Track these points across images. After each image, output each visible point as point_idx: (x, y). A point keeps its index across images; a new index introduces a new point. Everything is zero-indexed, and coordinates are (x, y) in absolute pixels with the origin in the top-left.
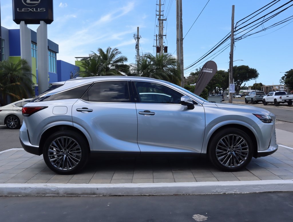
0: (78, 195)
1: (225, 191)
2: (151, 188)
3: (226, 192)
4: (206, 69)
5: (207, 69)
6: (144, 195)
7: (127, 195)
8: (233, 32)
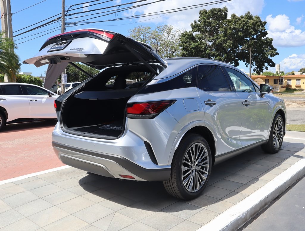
8: (64, 15)
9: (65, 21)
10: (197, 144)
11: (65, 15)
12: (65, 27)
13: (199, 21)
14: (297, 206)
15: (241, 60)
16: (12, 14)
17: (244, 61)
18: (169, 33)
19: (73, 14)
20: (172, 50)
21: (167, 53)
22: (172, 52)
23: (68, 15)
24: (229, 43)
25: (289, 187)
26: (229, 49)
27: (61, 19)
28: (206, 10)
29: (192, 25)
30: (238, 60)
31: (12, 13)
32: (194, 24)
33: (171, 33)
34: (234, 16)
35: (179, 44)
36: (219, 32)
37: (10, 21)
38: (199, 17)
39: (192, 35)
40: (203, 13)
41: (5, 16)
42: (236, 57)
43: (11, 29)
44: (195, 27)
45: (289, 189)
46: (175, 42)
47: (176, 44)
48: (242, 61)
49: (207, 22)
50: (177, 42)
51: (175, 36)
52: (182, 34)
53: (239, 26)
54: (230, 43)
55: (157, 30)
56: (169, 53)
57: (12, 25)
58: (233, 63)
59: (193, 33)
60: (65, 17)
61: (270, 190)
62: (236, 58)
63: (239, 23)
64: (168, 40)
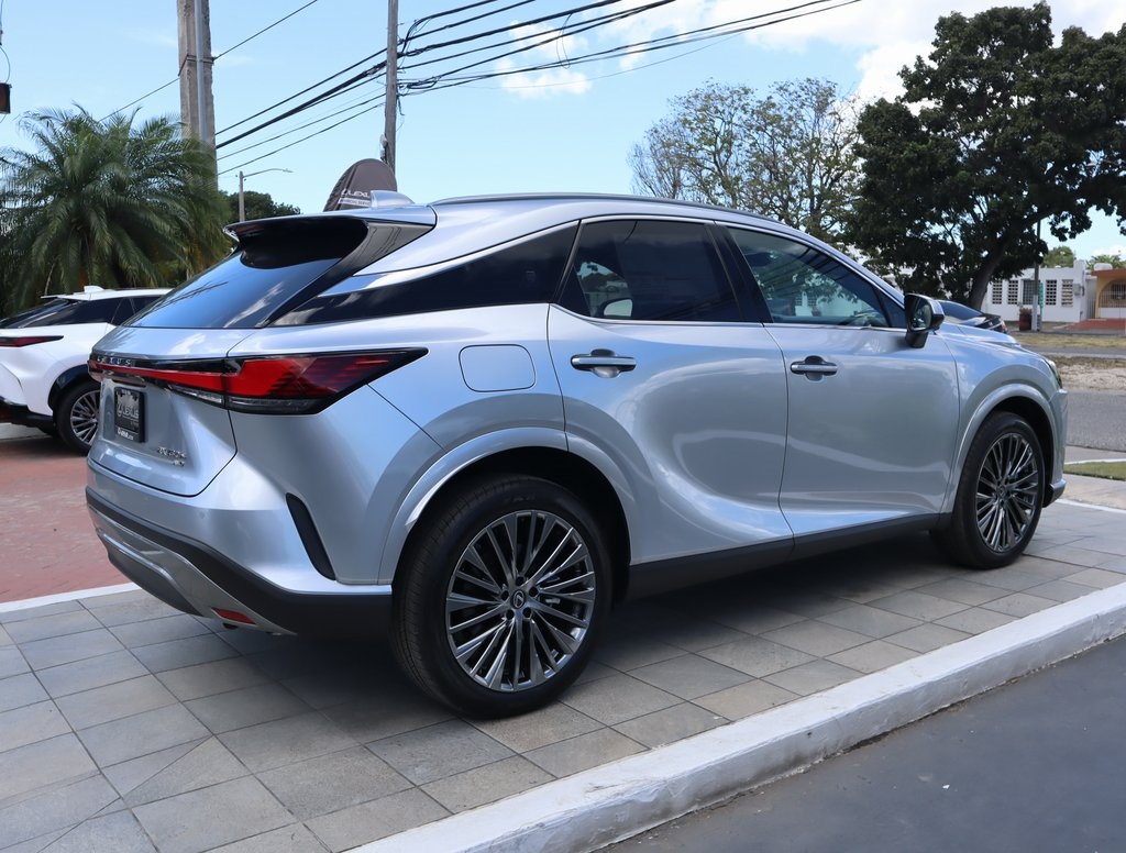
0: (742, 790)
1: (1107, 632)
2: (960, 673)
3: (1110, 634)
4: (352, 192)
5: (356, 194)
6: (941, 710)
7: (896, 729)
8: (396, 55)
9: (399, 76)
10: (527, 513)
11: (400, 55)
12: (398, 97)
13: (932, 57)
14: (923, 778)
15: (1098, 209)
16: (213, 59)
17: (1109, 212)
18: (821, 108)
19: (422, 50)
20: (829, 172)
21: (809, 182)
22: (830, 181)
23: (407, 54)
24: (1047, 140)
25: (955, 701)
26: (1050, 166)
27: (384, 70)
28: (963, 15)
29: (904, 73)
30: (1085, 208)
31: (213, 54)
32: (913, 70)
33: (829, 110)
34: (1073, 35)
35: (856, 146)
36: (1012, 101)
37: (208, 81)
38: (935, 44)
39: (907, 113)
40: (950, 28)
41: (190, 65)
42: (1079, 194)
43: (209, 109)
44: (917, 82)
45: (952, 709)
46: (842, 143)
47: (842, 152)
48: (1102, 211)
49: (964, 62)
50: (848, 141)
51: (840, 120)
52: (868, 107)
53: (1092, 75)
54: (1051, 140)
55: (776, 99)
56: (816, 182)
57: (212, 97)
58: (1064, 218)
59: (907, 104)
60: (400, 61)
61: (834, 708)
62: (1079, 201)
63: (1092, 61)
64: (817, 135)
